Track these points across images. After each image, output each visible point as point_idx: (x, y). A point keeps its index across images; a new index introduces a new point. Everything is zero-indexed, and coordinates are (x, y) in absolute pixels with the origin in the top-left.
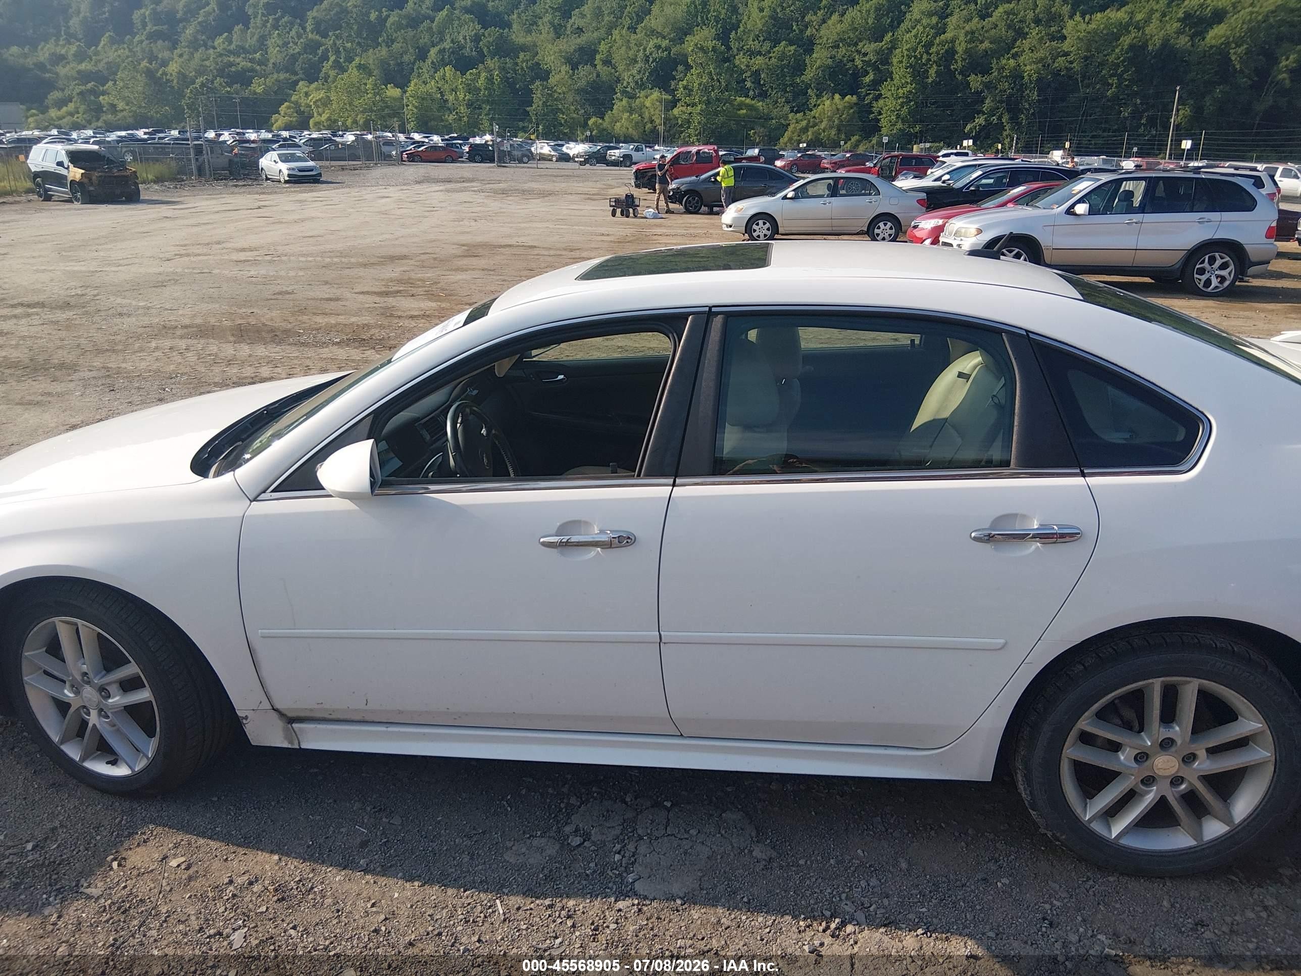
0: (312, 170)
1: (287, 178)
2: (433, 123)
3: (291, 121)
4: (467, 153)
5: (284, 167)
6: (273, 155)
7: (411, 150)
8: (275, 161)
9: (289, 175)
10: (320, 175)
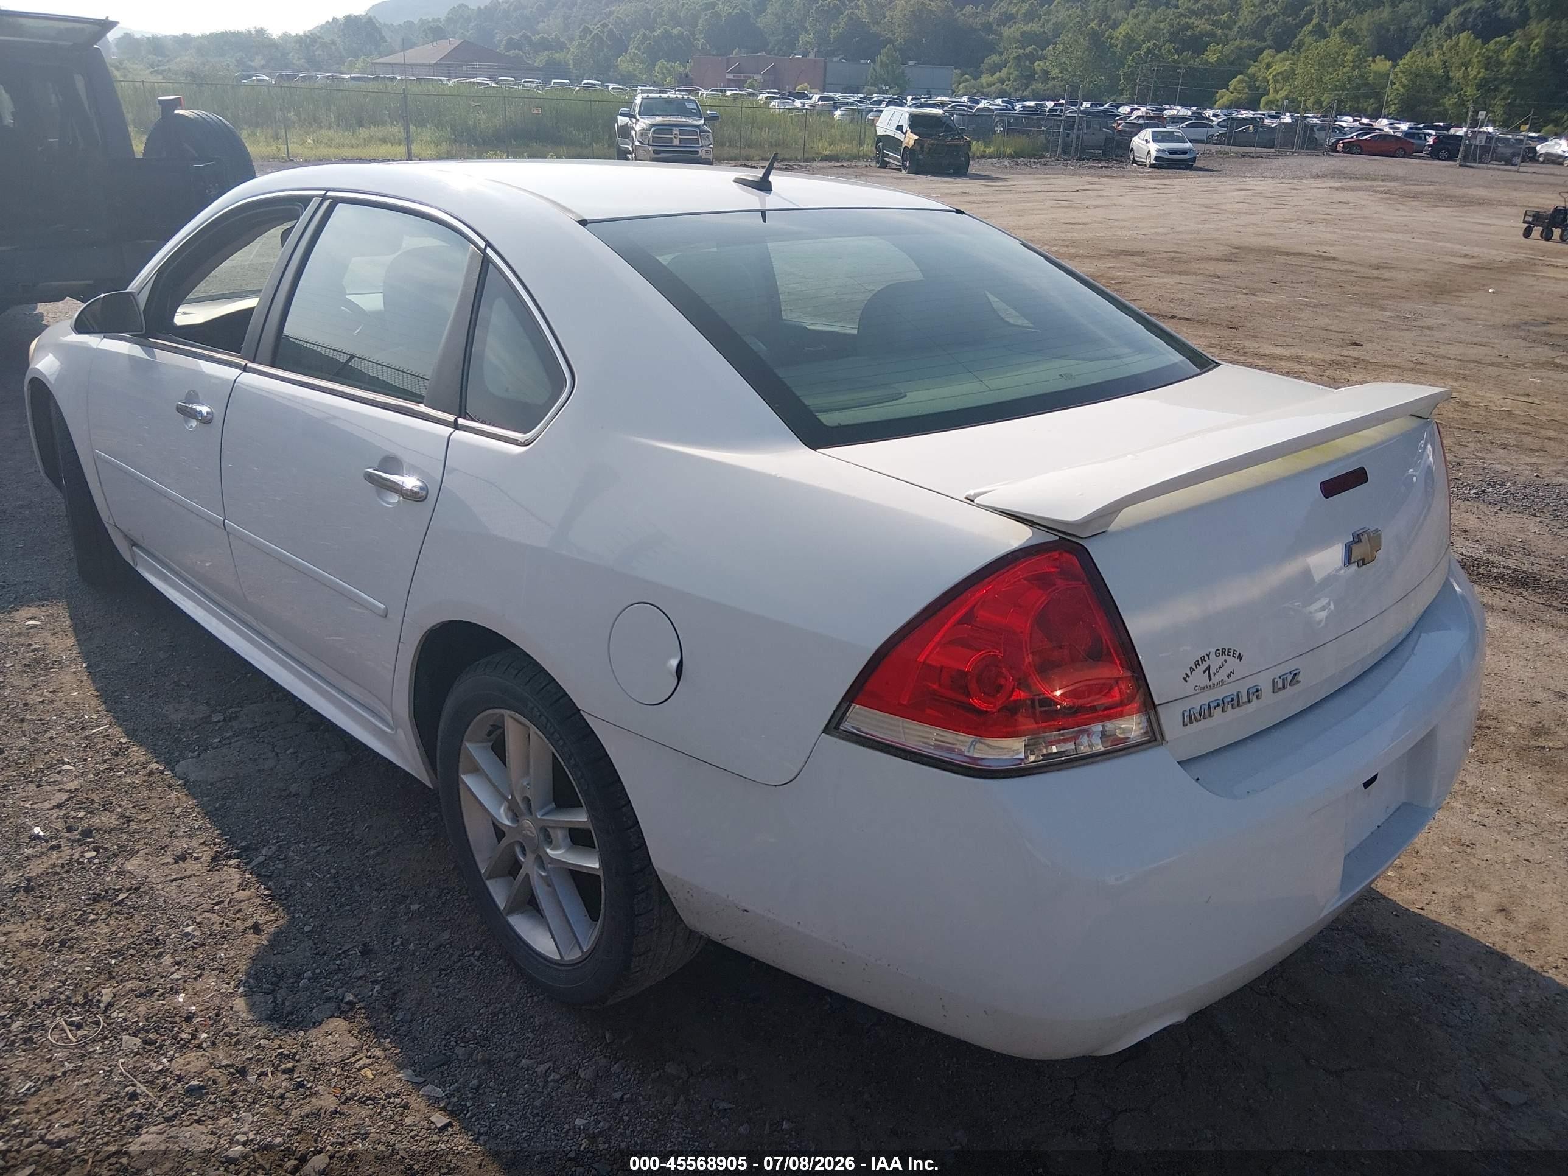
0: (1185, 154)
1: (1153, 162)
2: (1423, 108)
3: (1239, 98)
4: (1430, 146)
5: (1153, 147)
6: (1147, 133)
7: (1352, 137)
8: (1146, 141)
9: (1156, 158)
10: (1194, 159)
